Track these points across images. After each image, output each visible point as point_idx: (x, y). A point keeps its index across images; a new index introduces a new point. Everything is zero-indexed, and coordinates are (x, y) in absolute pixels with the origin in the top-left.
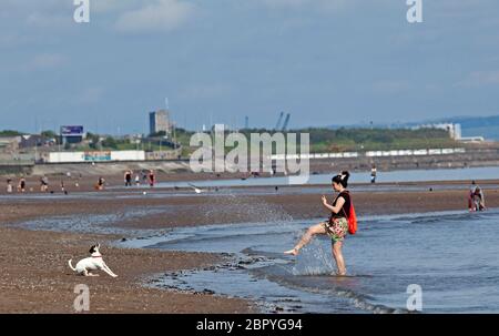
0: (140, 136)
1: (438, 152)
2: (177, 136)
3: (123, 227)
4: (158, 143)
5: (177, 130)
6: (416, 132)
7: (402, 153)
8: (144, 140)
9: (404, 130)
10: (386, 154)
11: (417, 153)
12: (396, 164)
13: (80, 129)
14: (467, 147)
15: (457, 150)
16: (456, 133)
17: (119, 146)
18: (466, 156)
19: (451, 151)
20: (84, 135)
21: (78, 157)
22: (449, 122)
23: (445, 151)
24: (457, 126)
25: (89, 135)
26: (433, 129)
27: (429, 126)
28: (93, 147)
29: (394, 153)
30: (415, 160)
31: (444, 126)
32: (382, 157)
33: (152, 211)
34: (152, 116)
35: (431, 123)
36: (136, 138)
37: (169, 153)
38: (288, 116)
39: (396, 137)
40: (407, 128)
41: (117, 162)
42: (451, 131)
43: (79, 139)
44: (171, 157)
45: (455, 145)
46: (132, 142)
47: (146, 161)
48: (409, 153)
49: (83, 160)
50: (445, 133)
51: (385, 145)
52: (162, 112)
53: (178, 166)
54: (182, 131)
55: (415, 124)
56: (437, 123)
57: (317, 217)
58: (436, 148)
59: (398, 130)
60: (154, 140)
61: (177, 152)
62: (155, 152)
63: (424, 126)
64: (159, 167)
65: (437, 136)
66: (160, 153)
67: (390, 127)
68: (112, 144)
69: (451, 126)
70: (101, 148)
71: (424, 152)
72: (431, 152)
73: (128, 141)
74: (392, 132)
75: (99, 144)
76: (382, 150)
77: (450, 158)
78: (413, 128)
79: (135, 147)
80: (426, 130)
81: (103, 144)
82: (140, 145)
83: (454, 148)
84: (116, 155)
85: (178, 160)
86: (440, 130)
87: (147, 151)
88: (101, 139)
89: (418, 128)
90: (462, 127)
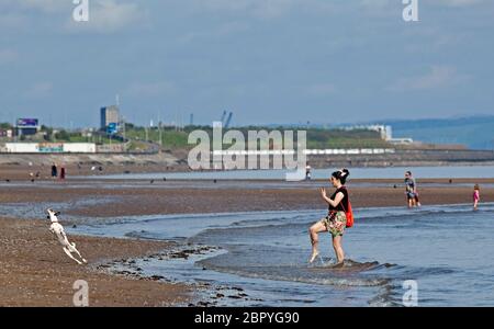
0: (91, 130)
1: (370, 152)
2: (127, 130)
3: (73, 215)
4: (108, 137)
5: (126, 124)
6: (351, 132)
7: (336, 152)
8: (95, 133)
9: (338, 130)
10: (321, 152)
11: (350, 152)
12: (330, 162)
13: (35, 122)
14: (396, 148)
15: (387, 150)
16: (387, 134)
17: (71, 138)
18: (396, 156)
19: (382, 151)
20: (39, 128)
21: (32, 147)
22: (381, 124)
23: (376, 151)
24: (388, 128)
25: (43, 128)
26: (366, 130)
27: (362, 127)
28: (47, 138)
29: (328, 152)
30: (349, 159)
31: (376, 128)
32: (318, 155)
33: (101, 201)
34: (103, 111)
35: (364, 124)
36: (88, 132)
37: (118, 146)
38: (231, 114)
39: (332, 137)
40: (341, 128)
41: (69, 153)
42: (383, 132)
43: (34, 131)
44: (120, 150)
45: (385, 145)
46: (84, 135)
47: (97, 153)
48: (342, 152)
49: (37, 151)
50: (377, 134)
51: (320, 143)
52: (114, 108)
53: (127, 159)
54: (131, 126)
55: (349, 126)
56: (370, 124)
57: (256, 210)
58: (368, 147)
59: (333, 130)
60: (105, 134)
61: (125, 146)
62: (105, 145)
63: (357, 127)
64: (109, 160)
65: (369, 137)
66: (111, 146)
67: (326, 128)
68: (65, 137)
69: (382, 128)
70: (55, 140)
71: (356, 152)
72: (364, 151)
73: (80, 134)
74: (327, 132)
75: (52, 136)
76: (318, 148)
77: (381, 157)
78: (347, 129)
79: (86, 140)
80: (359, 131)
81: (57, 136)
82: (91, 138)
83: (384, 148)
84: (68, 147)
85: (127, 153)
86: (372, 131)
87: (97, 144)
88: (55, 132)
89: (351, 128)
90: (393, 129)
